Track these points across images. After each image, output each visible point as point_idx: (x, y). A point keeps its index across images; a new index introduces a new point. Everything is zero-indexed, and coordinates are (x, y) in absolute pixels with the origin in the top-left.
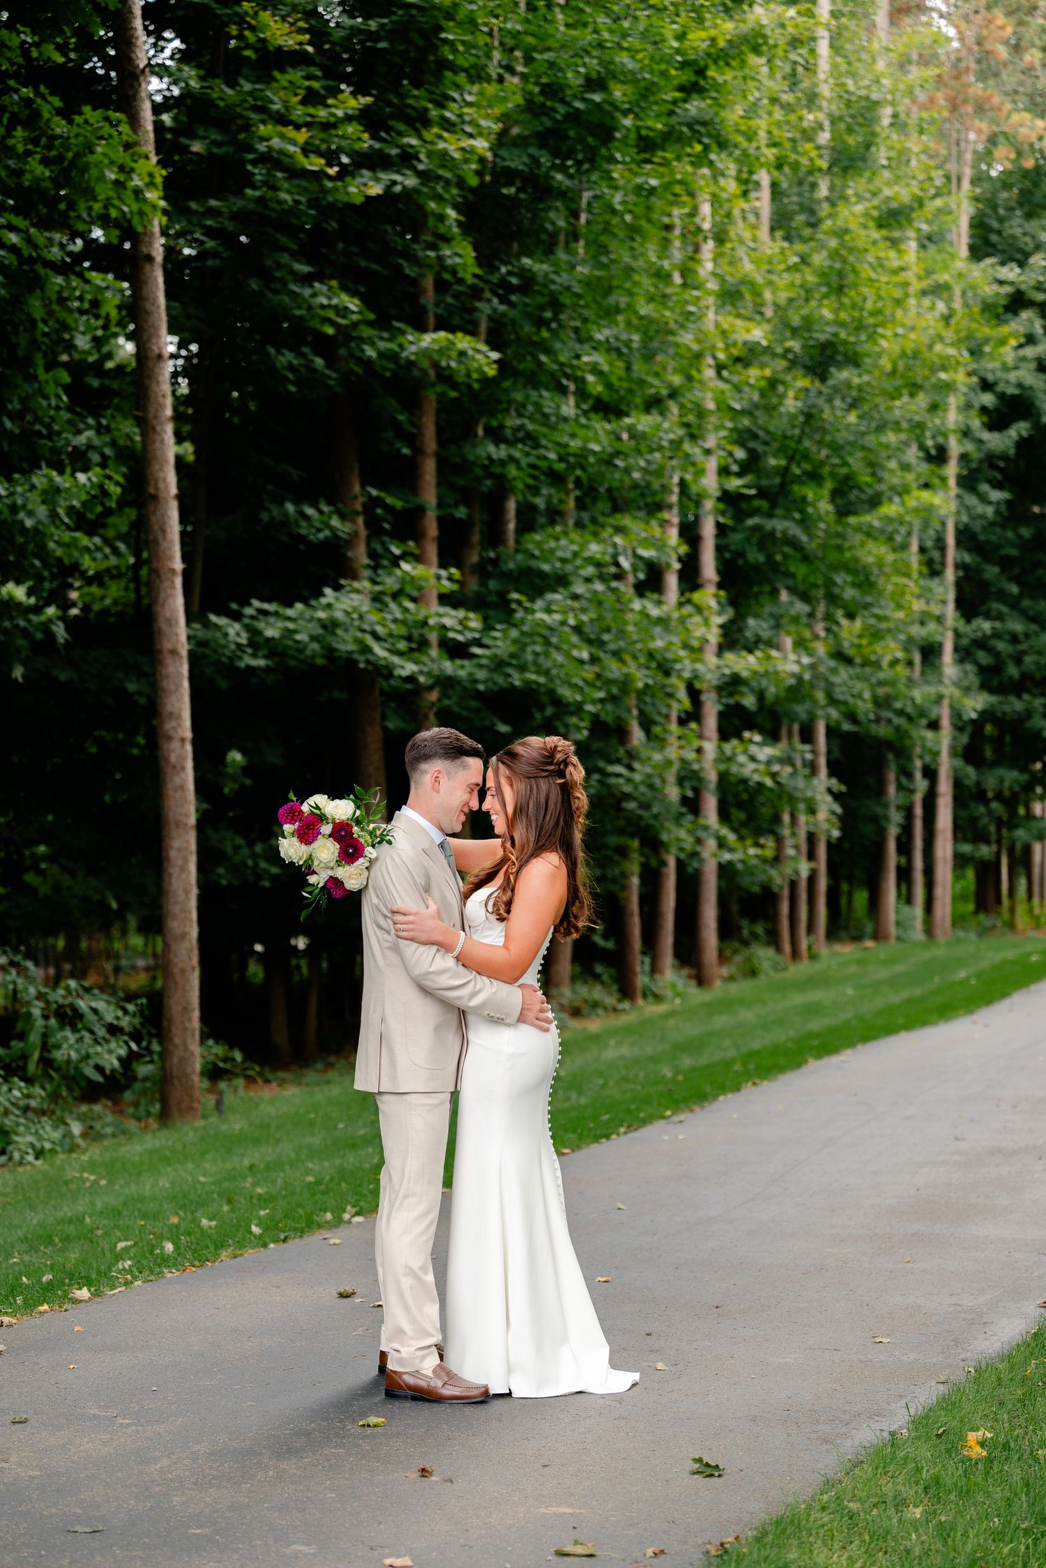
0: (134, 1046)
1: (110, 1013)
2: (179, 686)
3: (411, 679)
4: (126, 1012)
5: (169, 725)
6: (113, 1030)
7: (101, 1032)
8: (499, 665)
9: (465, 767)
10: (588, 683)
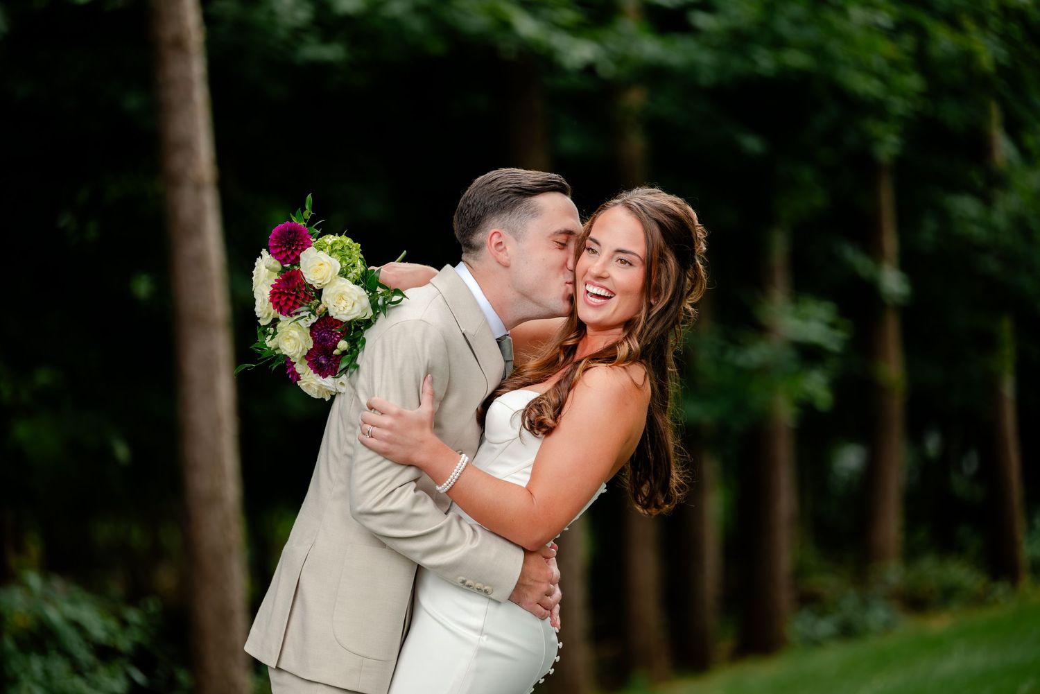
0: (139, 677)
1: (97, 623)
2: (188, 98)
3: (589, 69)
4: (124, 623)
5: (177, 161)
6: (105, 653)
7: (84, 655)
8: (739, 40)
9: (535, 213)
10: (894, 64)
